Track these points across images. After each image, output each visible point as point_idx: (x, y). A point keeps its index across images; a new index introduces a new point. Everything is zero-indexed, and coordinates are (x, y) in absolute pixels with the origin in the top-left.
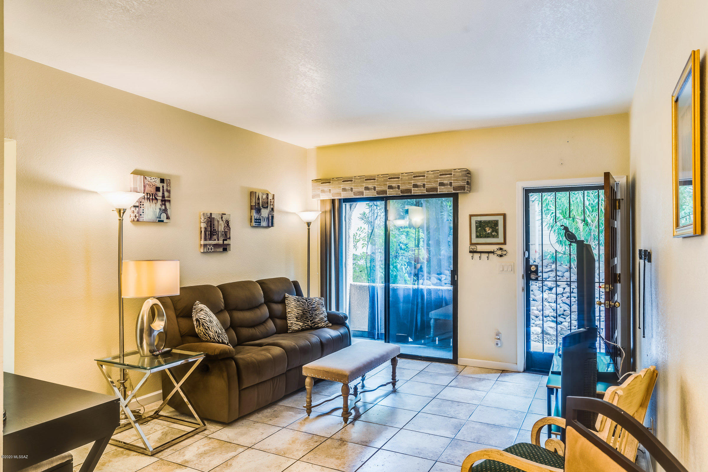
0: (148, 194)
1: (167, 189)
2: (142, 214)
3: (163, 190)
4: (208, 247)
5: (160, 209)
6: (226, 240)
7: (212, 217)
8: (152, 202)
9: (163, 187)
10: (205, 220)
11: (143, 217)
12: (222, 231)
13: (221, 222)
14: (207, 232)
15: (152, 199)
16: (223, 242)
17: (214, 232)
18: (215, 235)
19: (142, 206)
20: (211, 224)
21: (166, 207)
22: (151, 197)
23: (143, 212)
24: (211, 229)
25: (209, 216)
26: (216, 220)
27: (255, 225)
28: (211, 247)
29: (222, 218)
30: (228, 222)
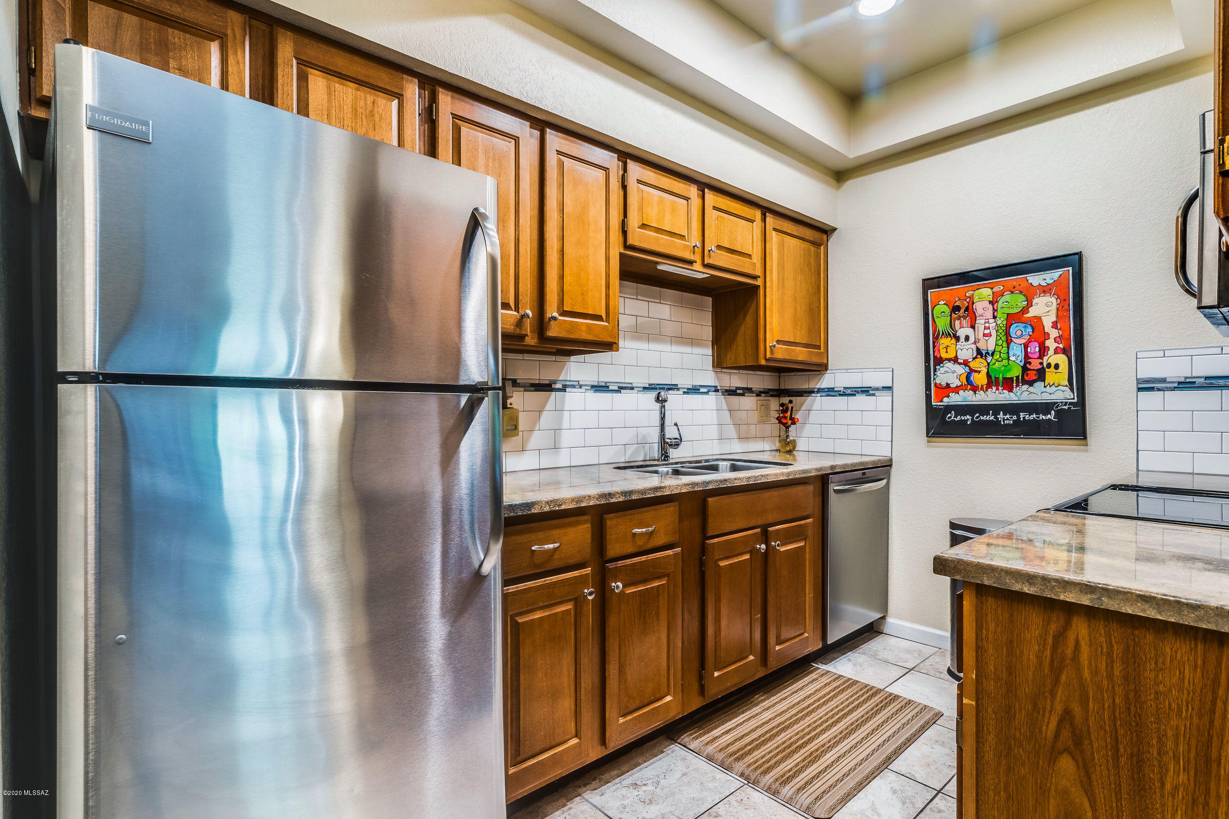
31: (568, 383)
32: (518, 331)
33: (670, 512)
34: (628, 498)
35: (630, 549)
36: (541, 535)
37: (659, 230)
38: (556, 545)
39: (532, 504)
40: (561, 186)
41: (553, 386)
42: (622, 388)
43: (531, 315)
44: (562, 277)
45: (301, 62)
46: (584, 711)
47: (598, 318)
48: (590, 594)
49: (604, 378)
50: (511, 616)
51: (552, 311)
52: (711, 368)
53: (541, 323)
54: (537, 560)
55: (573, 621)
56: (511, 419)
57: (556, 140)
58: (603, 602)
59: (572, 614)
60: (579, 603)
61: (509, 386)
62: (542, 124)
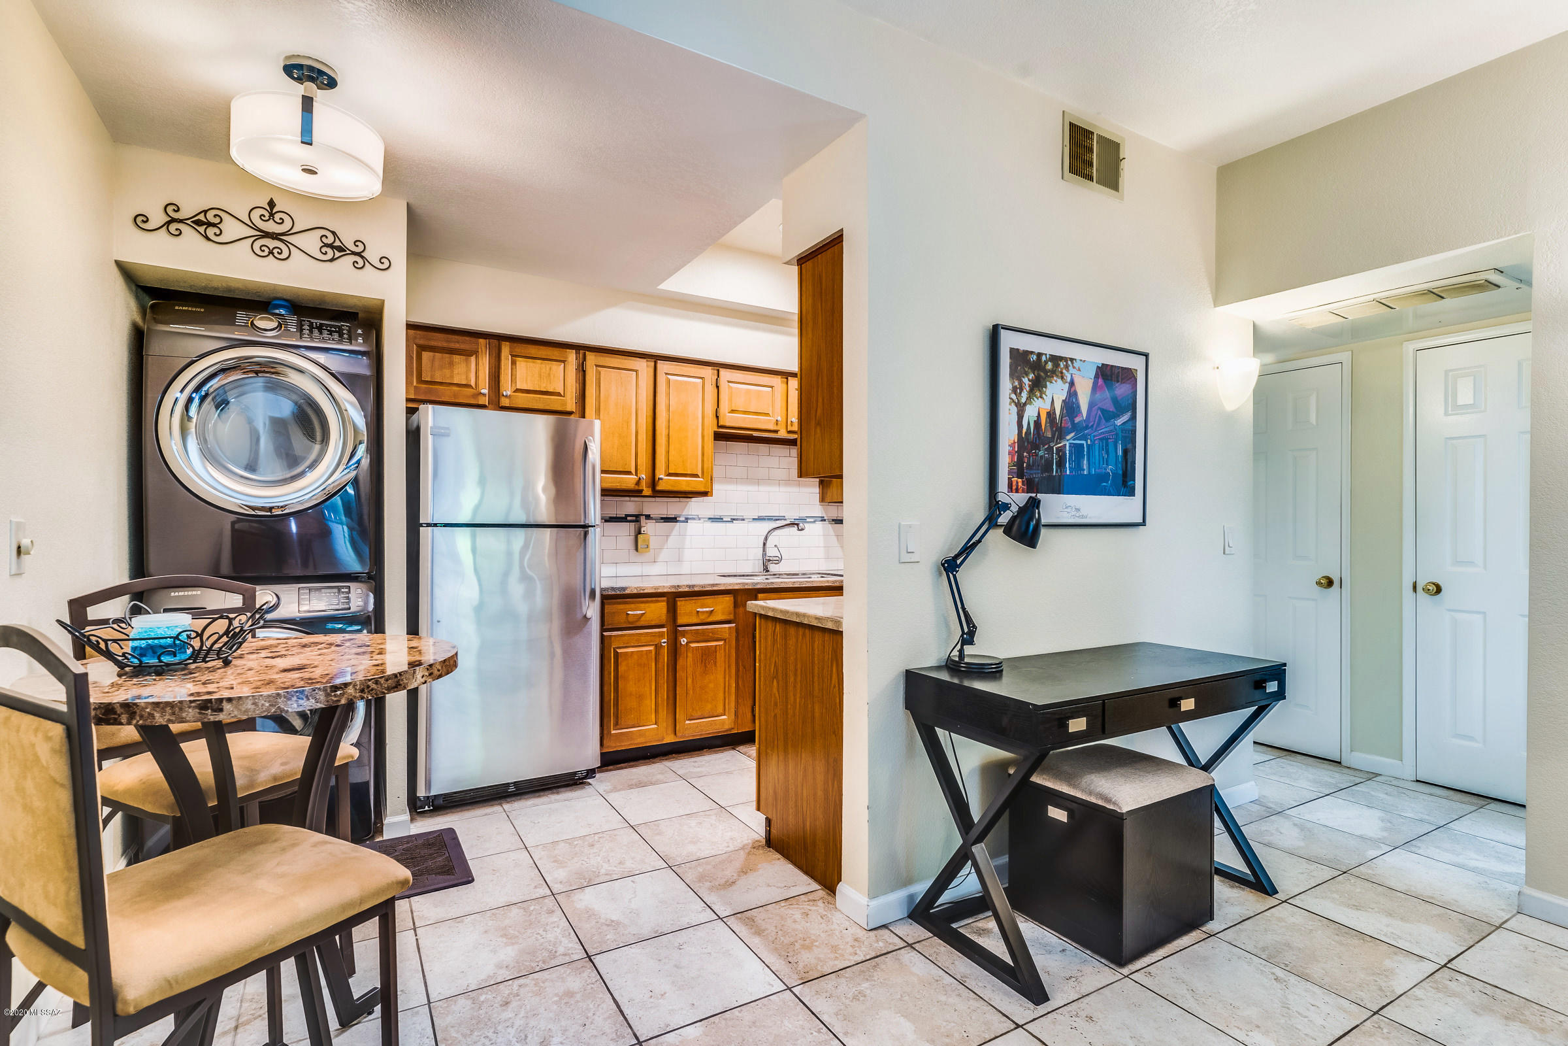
31: (689, 517)
32: (637, 488)
33: (728, 600)
34: (691, 589)
35: (695, 621)
36: (633, 606)
37: (745, 412)
38: (644, 612)
39: (626, 587)
40: (668, 394)
41: (678, 519)
42: (734, 519)
43: (645, 478)
44: (668, 452)
45: (512, 355)
46: (660, 711)
47: (696, 476)
48: (664, 643)
49: (718, 514)
50: (614, 648)
51: (660, 474)
52: (819, 503)
53: (653, 482)
54: (631, 619)
55: (653, 657)
56: (644, 541)
57: (665, 366)
58: (675, 649)
59: (653, 653)
60: (658, 647)
61: (643, 519)
62: (656, 358)
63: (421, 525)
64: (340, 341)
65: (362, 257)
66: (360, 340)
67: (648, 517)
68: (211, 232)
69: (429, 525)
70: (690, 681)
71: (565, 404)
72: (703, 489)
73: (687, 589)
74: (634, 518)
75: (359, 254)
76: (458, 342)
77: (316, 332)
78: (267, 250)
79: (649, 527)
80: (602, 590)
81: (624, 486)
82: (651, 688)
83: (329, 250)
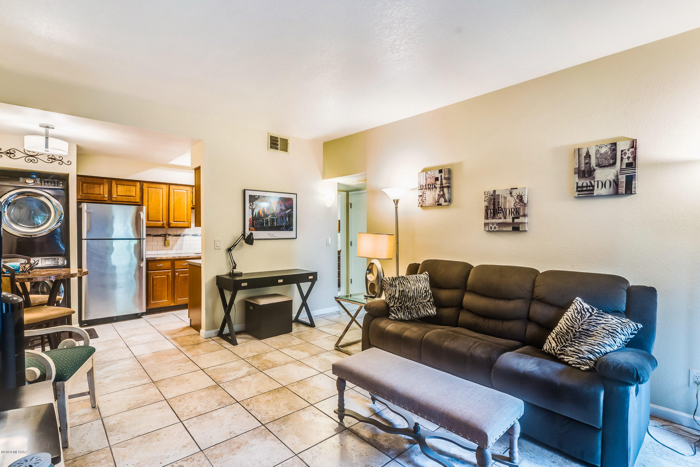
0: (429, 185)
1: (445, 177)
2: (424, 200)
3: (441, 179)
4: (491, 225)
5: (439, 195)
6: (518, 218)
7: (496, 194)
8: (432, 190)
9: (441, 176)
10: (487, 198)
11: (425, 203)
12: (512, 208)
13: (509, 198)
14: (489, 211)
15: (432, 188)
16: (513, 220)
17: (498, 210)
18: (501, 213)
19: (424, 195)
20: (494, 202)
21: (443, 193)
22: (431, 187)
23: (425, 199)
24: (494, 207)
25: (492, 194)
26: (502, 197)
27: (578, 195)
28: (494, 225)
29: (511, 193)
30: (521, 197)
31: (185, 234)
32: (163, 226)
34: (180, 258)
35: (181, 268)
36: (159, 263)
38: (162, 265)
39: (156, 258)
40: (174, 196)
41: (181, 235)
43: (165, 222)
44: (174, 214)
45: (116, 184)
46: (169, 295)
47: (185, 222)
48: (171, 275)
49: (196, 233)
50: (152, 276)
51: (171, 222)
53: (169, 224)
54: (158, 267)
55: (166, 279)
56: (168, 242)
57: (173, 187)
58: (174, 276)
59: (166, 278)
60: (168, 276)
61: (167, 236)
62: (169, 184)
63: (83, 239)
64: (55, 186)
65: (62, 161)
66: (61, 185)
67: (169, 235)
68: (12, 156)
69: (85, 239)
70: (179, 287)
71: (136, 199)
72: (187, 226)
73: (178, 258)
74: (164, 235)
75: (61, 160)
76: (96, 180)
77: (46, 183)
78: (30, 160)
79: (170, 238)
80: (146, 258)
81: (158, 225)
82: (165, 289)
83: (50, 160)
